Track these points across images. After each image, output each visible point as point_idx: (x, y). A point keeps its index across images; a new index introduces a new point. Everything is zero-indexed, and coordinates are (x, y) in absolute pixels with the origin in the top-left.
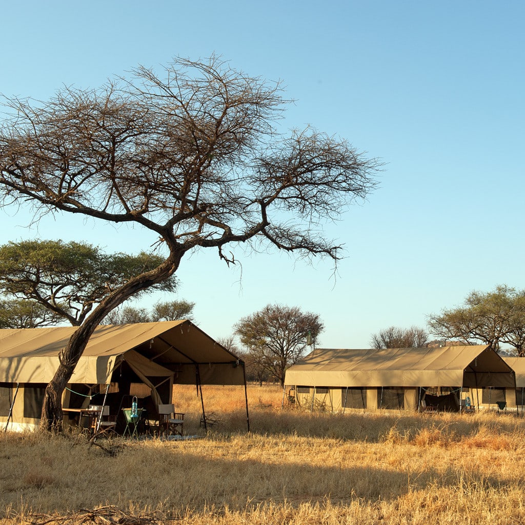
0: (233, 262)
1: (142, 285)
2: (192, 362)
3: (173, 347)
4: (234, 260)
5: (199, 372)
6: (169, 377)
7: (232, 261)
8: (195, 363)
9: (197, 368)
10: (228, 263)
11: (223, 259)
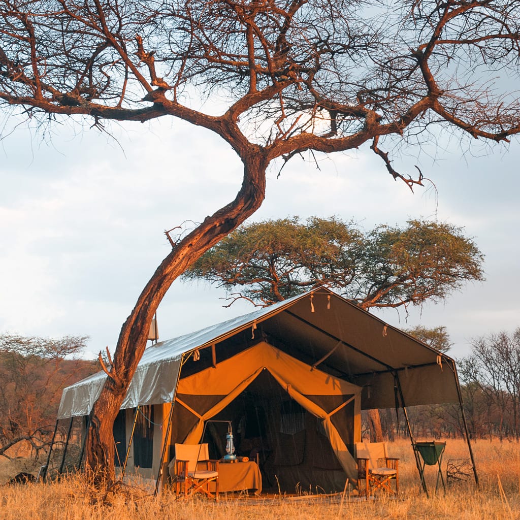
0: (419, 183)
1: (219, 228)
2: (385, 368)
3: (344, 343)
4: (420, 179)
5: (399, 385)
6: (353, 395)
7: (417, 180)
8: (390, 369)
9: (396, 377)
10: (410, 186)
11: (398, 178)
